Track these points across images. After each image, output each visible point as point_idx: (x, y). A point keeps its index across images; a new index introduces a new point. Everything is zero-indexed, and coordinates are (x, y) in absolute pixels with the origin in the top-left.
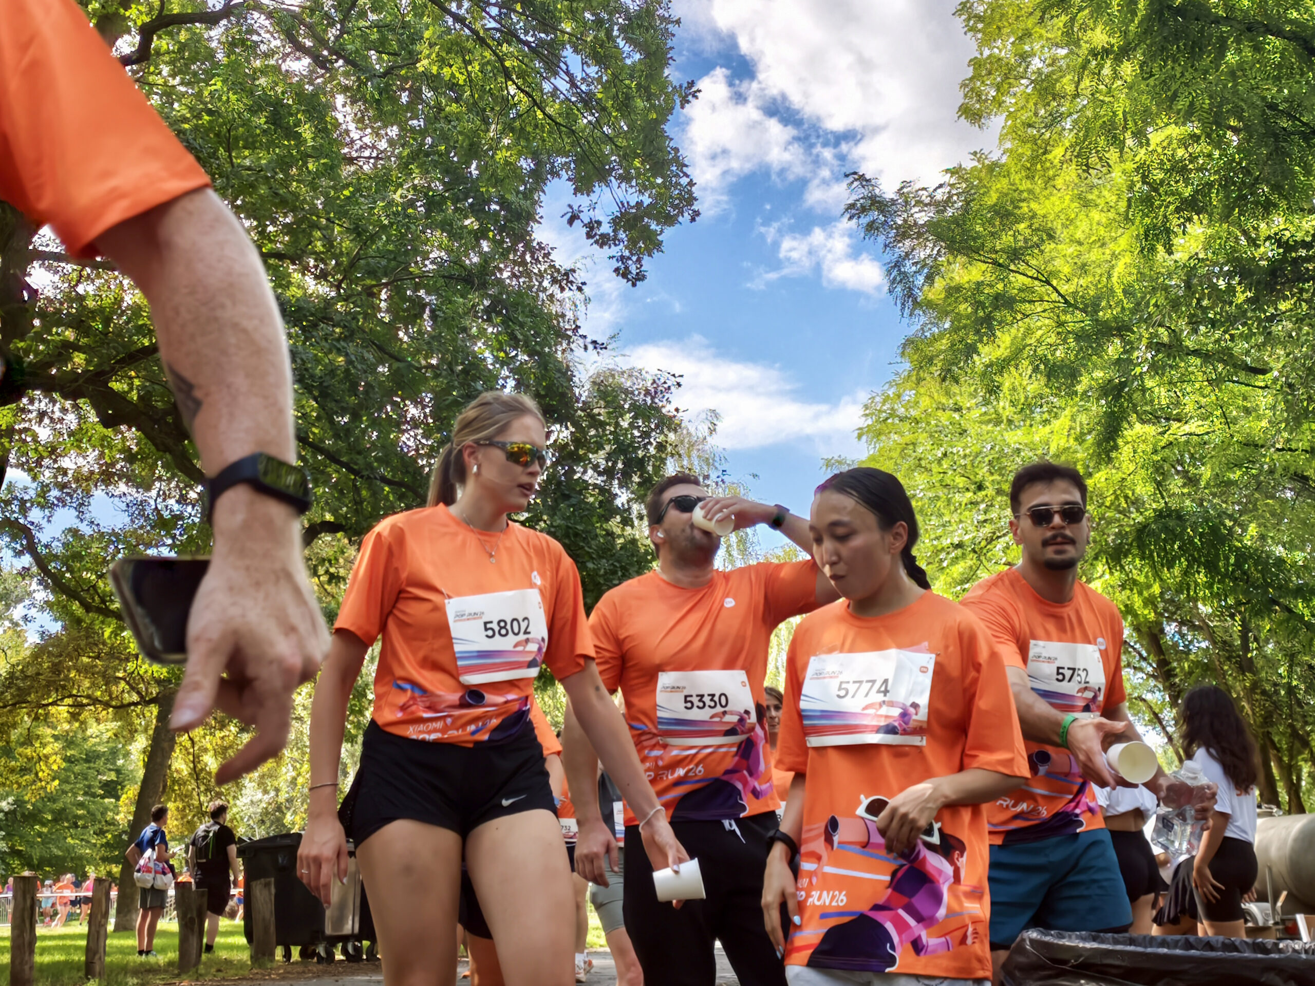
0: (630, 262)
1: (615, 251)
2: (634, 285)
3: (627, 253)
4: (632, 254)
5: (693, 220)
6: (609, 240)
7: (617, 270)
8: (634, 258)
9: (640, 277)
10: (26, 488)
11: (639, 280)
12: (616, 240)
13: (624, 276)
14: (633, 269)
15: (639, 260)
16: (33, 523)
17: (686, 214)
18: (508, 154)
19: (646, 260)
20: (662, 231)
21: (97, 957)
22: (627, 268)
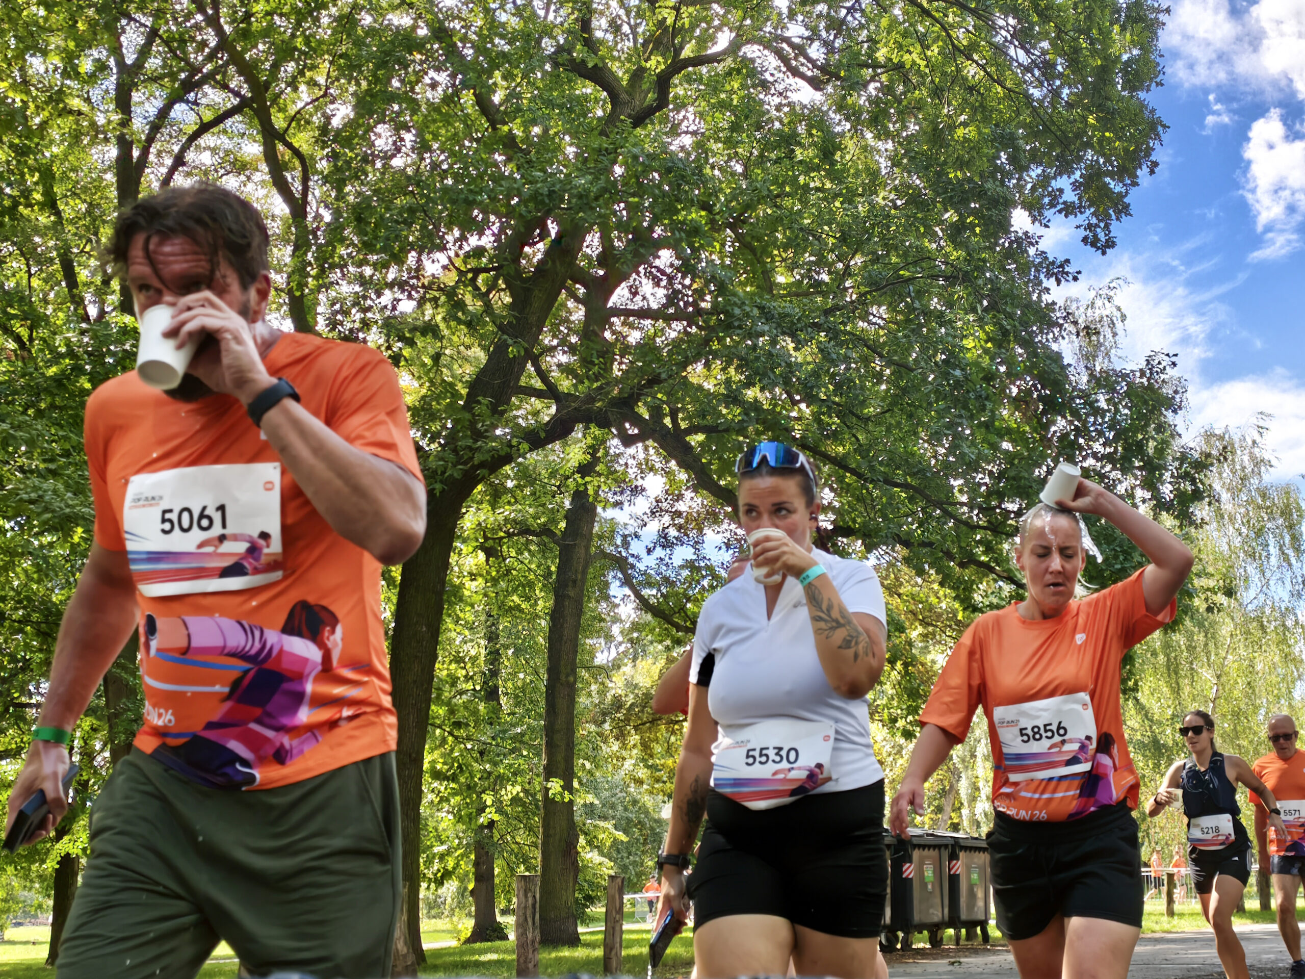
0: (1098, 230)
1: (1081, 219)
2: (1104, 253)
3: (1094, 221)
4: (1100, 221)
5: (1152, 172)
6: (1074, 208)
7: (1085, 240)
8: (1102, 225)
9: (1110, 244)
10: (626, 524)
11: (1109, 247)
12: (1081, 209)
13: (1093, 245)
14: (1102, 236)
15: (1107, 226)
16: (633, 556)
17: (1144, 167)
18: (967, 131)
19: (1115, 226)
20: (1127, 193)
21: (613, 953)
22: (1095, 236)
